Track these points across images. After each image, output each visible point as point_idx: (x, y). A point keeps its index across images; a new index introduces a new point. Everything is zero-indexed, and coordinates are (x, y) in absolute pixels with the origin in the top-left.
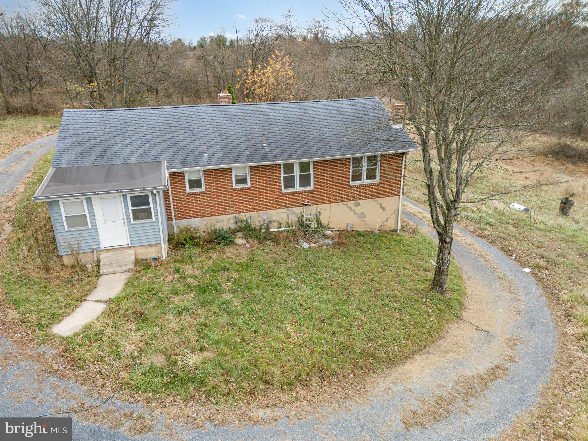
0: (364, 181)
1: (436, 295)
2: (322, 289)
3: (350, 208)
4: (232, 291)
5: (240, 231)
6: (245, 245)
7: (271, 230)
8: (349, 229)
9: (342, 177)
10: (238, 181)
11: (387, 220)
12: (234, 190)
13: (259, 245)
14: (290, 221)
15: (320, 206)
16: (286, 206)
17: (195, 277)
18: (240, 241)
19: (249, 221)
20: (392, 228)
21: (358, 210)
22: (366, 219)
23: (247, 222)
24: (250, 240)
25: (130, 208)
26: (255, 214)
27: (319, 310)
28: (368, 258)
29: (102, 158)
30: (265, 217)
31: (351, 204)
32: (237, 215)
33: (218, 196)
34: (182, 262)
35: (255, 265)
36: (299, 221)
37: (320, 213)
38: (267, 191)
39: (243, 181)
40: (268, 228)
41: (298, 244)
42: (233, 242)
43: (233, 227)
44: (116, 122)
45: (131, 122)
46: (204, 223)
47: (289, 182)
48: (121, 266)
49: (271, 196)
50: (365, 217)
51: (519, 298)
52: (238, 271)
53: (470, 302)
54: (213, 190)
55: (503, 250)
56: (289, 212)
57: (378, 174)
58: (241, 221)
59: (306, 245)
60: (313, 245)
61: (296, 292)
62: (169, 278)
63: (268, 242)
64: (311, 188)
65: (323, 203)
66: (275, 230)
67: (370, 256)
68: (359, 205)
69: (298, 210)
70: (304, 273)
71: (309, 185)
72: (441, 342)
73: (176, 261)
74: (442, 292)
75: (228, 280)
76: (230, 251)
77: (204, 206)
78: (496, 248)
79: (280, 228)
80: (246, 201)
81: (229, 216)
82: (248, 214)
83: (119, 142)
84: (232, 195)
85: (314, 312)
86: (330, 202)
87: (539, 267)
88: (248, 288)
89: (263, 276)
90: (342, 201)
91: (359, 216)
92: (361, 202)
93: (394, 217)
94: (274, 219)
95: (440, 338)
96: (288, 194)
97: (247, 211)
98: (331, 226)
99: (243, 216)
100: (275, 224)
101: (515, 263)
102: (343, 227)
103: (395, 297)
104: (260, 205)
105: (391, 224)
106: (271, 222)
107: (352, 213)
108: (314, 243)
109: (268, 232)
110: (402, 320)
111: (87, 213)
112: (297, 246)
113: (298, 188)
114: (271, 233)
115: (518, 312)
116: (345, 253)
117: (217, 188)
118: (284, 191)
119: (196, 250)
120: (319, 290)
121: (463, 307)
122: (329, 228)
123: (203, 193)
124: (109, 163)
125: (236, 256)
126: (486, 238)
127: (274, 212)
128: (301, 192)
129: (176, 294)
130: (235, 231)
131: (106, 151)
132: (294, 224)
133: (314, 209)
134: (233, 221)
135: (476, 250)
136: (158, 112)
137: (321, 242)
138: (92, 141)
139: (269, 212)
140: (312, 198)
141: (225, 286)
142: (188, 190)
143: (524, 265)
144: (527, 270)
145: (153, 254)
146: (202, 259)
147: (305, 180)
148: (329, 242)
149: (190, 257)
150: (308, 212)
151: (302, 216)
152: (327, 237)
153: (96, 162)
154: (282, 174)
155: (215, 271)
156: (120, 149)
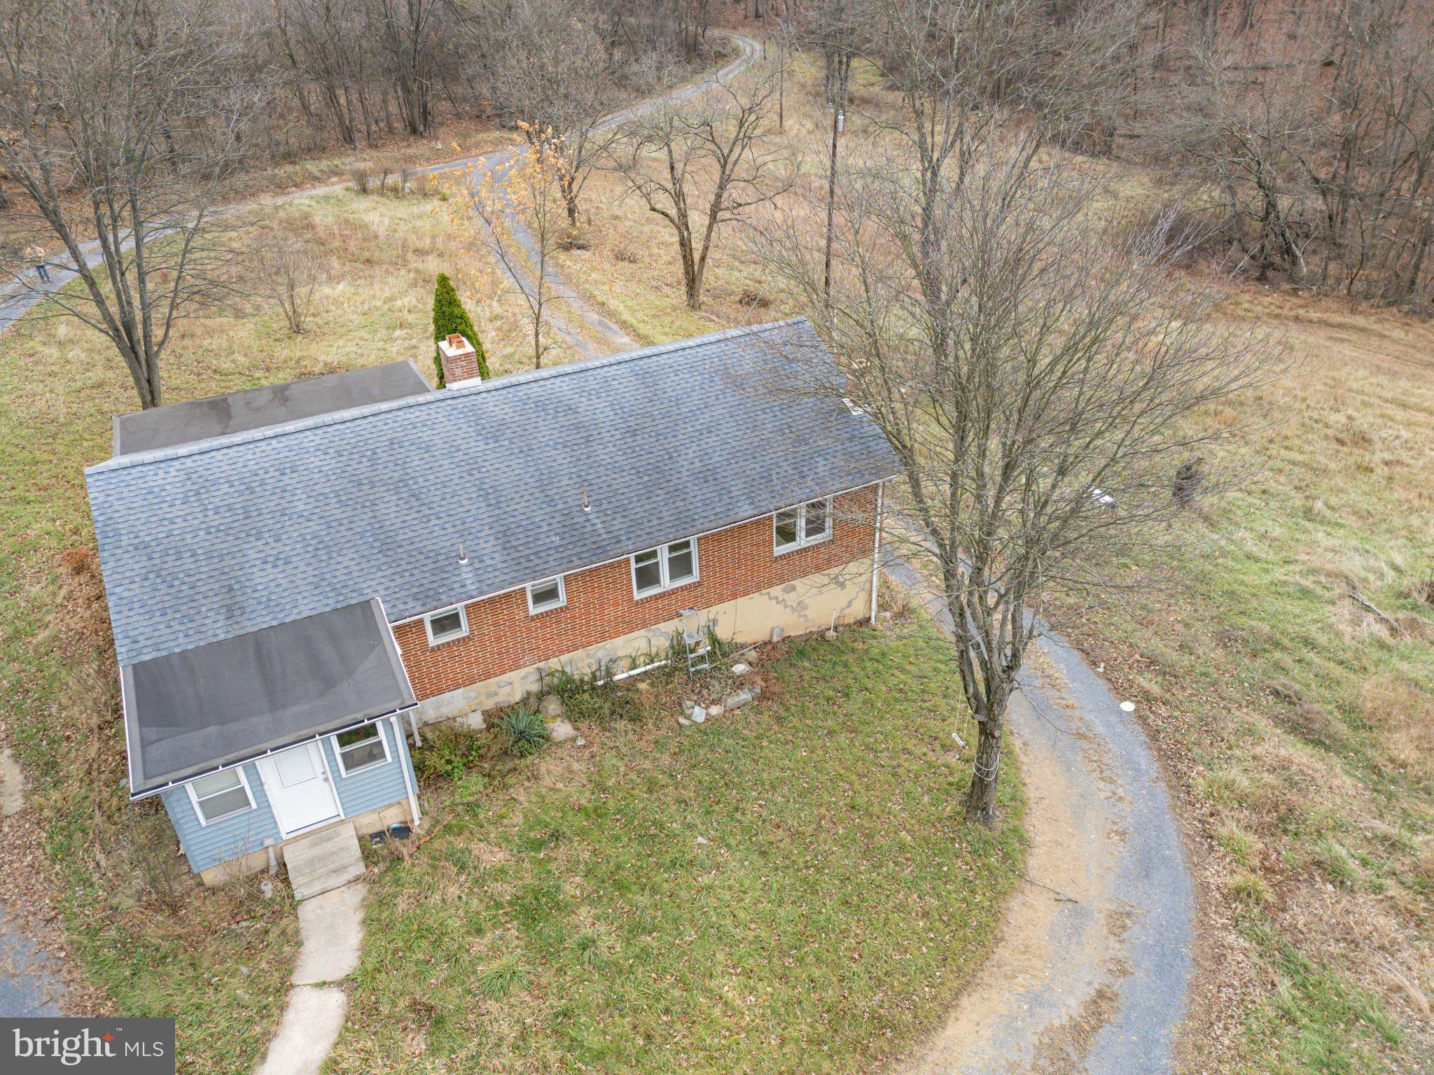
0: (802, 541)
1: (976, 829)
2: (763, 854)
3: (776, 598)
4: (591, 900)
5: (550, 694)
6: (574, 740)
7: (617, 678)
8: (775, 639)
9: (758, 545)
10: (540, 597)
11: (849, 604)
12: (533, 619)
13: (606, 739)
14: (654, 650)
15: (714, 609)
16: (644, 625)
17: (500, 874)
18: (562, 730)
19: (568, 670)
20: (860, 616)
21: (792, 598)
22: (807, 612)
23: (563, 672)
24: (584, 725)
25: (338, 750)
26: (580, 653)
27: (771, 922)
28: (830, 733)
29: (230, 612)
30: (600, 654)
31: (777, 591)
32: (542, 665)
33: (498, 639)
34: (460, 831)
35: (612, 803)
36: (672, 647)
37: (715, 622)
38: (602, 604)
39: (551, 594)
40: (609, 674)
41: (682, 713)
42: (546, 738)
43: (534, 688)
44: (225, 488)
45: (263, 483)
46: (473, 694)
47: (648, 577)
48: (337, 872)
49: (610, 612)
50: (805, 608)
51: (1120, 792)
52: (583, 835)
54: (488, 629)
56: (650, 635)
57: (829, 522)
58: (551, 674)
59: (699, 714)
60: (715, 710)
61: (713, 877)
62: (453, 891)
63: (621, 725)
64: (695, 577)
65: (721, 600)
66: (625, 675)
68: (794, 588)
69: (669, 627)
70: (720, 815)
71: (689, 571)
72: (1002, 952)
73: (447, 830)
74: (987, 820)
75: (571, 870)
76: (549, 767)
77: (469, 664)
79: (635, 667)
80: (559, 635)
81: (523, 672)
82: (565, 658)
83: (252, 554)
84: (529, 629)
85: (765, 934)
86: (734, 596)
87: (1146, 698)
88: (620, 887)
89: (640, 840)
90: (759, 588)
91: (794, 610)
92: (797, 583)
93: (863, 596)
94: (620, 653)
95: (998, 940)
96: (648, 600)
97: (561, 652)
98: (739, 639)
99: (554, 663)
100: (625, 663)
101: (1103, 686)
102: (762, 636)
103: (902, 848)
104: (589, 635)
105: (857, 610)
106: (613, 661)
107: (780, 607)
108: (713, 702)
109: (610, 687)
110: (926, 915)
111: (245, 782)
112: (682, 720)
113: (666, 583)
114: (618, 687)
115: (1122, 835)
116: (779, 720)
117: (495, 624)
118: (638, 595)
120: (758, 861)
121: (1026, 843)
122: (738, 647)
123: (465, 639)
124: (250, 627)
125: (562, 779)
127: (619, 642)
128: (674, 591)
129: (479, 931)
130: (541, 696)
131: (231, 589)
132: (663, 655)
133: (703, 617)
134: (536, 676)
136: (317, 440)
137: (730, 702)
138: (188, 563)
139: (609, 644)
140: (696, 597)
141: (572, 887)
142: (432, 640)
143: (1122, 692)
144: (1128, 706)
145: (392, 819)
146: (498, 808)
147: (681, 565)
148: (744, 696)
149: (471, 808)
150: (691, 625)
151: (680, 634)
152: (739, 683)
153: (219, 630)
154: (633, 566)
155: (538, 845)
156: (261, 577)
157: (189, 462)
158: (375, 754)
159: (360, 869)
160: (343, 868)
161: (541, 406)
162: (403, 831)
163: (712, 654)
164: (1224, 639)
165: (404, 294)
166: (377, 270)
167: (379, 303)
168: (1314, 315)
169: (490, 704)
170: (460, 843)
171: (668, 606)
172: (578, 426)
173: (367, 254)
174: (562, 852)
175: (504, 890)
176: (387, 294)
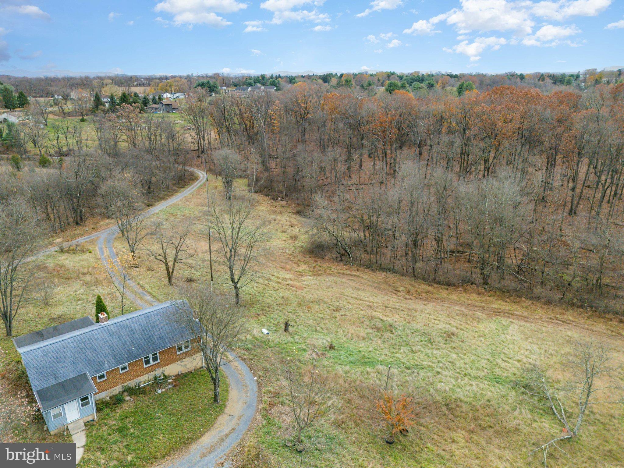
0: (184, 350)
1: (216, 405)
2: (170, 415)
3: (179, 364)
4: (133, 427)
5: (125, 391)
6: (130, 400)
7: (141, 386)
8: (179, 374)
9: (173, 352)
10: (122, 369)
11: (197, 364)
12: (121, 374)
13: (138, 398)
14: (150, 379)
15: (163, 368)
16: (147, 373)
17: (114, 425)
18: (128, 398)
19: (129, 385)
20: (201, 366)
21: (183, 364)
22: (187, 367)
24: (133, 396)
25: (80, 403)
26: (131, 382)
27: (170, 426)
28: (189, 391)
29: (56, 378)
30: (137, 381)
31: (179, 362)
32: (123, 384)
33: (113, 379)
34: (105, 419)
35: (139, 410)
36: (154, 378)
37: (164, 371)
38: (137, 369)
39: (125, 368)
40: (139, 385)
41: (156, 392)
42: (124, 400)
43: (121, 390)
44: (52, 353)
46: (107, 393)
47: (147, 362)
48: (79, 429)
49: (139, 371)
51: (248, 395)
52: (132, 416)
53: (229, 404)
54: (111, 377)
55: (249, 367)
56: (148, 375)
57: (190, 347)
58: (125, 387)
59: (160, 391)
60: (163, 390)
61: (159, 420)
62: (104, 429)
63: (141, 395)
64: (159, 361)
65: (165, 366)
66: (143, 385)
67: (189, 389)
69: (153, 373)
70: (162, 409)
71: (157, 360)
72: (216, 425)
73: (103, 419)
74: (218, 403)
75: (129, 423)
76: (125, 406)
77: (107, 386)
78: (247, 367)
79: (145, 383)
80: (127, 377)
81: (119, 386)
82: (128, 382)
83: (59, 366)
84: (120, 376)
85: (168, 428)
86: (168, 364)
87: (260, 376)
88: (139, 424)
89: (144, 416)
90: (174, 362)
91: (184, 366)
92: (184, 360)
93: (200, 362)
94: (142, 380)
95: (215, 423)
96: (148, 367)
98: (171, 375)
99: (126, 384)
100: (143, 383)
101: (252, 375)
102: (176, 373)
103: (199, 410)
104: (134, 377)
106: (140, 382)
107: (180, 366)
108: (163, 388)
109: (139, 388)
110: (201, 420)
113: (152, 363)
114: (141, 388)
115: (246, 403)
116: (178, 390)
118: (145, 367)
119: (108, 410)
120: (169, 416)
121: (225, 406)
122: (170, 376)
123: (105, 380)
124: (60, 381)
125: (128, 407)
126: (244, 360)
127: (141, 378)
128: (154, 365)
129: (110, 435)
130: (123, 392)
131: (55, 374)
132: (152, 380)
133: (161, 370)
134: (121, 388)
135: (238, 370)
137: (167, 388)
138: (45, 369)
139: (139, 378)
140: (159, 366)
141: (129, 426)
142: (98, 381)
143: (255, 376)
144: (255, 378)
145: (90, 418)
146: (114, 414)
147: (155, 359)
148: (170, 386)
149: (108, 415)
150: (158, 372)
151: (156, 375)
152: (169, 384)
153: (53, 382)
154: (144, 360)
155: (122, 419)
156: (62, 371)
157: (43, 348)
158: (88, 403)
159: (84, 428)
160: (80, 428)
161: (122, 327)
162: (93, 420)
163: (163, 379)
164: (282, 362)
165: (80, 289)
166: (70, 281)
167: (72, 293)
168: (348, 272)
169: (111, 395)
170: (105, 421)
171: (153, 369)
172: (131, 331)
173: (66, 276)
174: (128, 420)
175: (115, 428)
176: (74, 289)
